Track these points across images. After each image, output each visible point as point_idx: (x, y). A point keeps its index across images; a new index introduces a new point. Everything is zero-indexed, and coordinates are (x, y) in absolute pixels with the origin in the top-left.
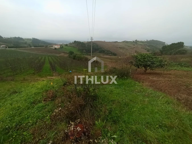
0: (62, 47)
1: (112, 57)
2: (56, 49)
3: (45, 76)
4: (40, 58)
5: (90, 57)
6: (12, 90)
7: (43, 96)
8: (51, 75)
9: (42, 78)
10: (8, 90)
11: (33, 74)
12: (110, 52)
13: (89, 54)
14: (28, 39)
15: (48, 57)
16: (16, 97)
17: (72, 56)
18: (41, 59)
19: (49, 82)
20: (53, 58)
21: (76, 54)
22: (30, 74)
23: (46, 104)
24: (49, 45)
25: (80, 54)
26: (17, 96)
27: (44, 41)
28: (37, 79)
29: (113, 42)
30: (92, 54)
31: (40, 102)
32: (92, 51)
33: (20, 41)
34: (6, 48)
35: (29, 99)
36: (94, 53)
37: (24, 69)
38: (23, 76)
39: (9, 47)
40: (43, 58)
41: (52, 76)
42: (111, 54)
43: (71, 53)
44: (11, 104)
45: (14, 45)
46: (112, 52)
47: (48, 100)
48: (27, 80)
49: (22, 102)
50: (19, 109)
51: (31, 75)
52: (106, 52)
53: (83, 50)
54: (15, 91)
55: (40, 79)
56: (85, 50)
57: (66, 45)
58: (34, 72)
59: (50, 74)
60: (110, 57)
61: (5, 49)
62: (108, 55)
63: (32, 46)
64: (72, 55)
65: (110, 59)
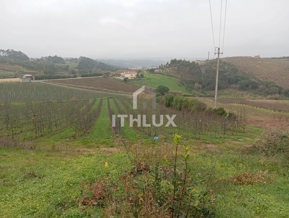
0: (142, 76)
1: (280, 102)
2: (126, 80)
3: (96, 145)
4: (91, 101)
5: (212, 101)
6: (28, 170)
7: (82, 192)
8: (108, 144)
9: (89, 150)
10: (22, 169)
11: (72, 139)
12: (277, 87)
13: (208, 93)
14: (72, 60)
15: (108, 99)
16: (32, 186)
17: (163, 98)
18: (94, 103)
19: (100, 160)
20: (118, 101)
21: (175, 94)
22: (66, 138)
23: (86, 212)
24: (112, 71)
25: (184, 94)
26: (35, 183)
27: (103, 64)
28: (79, 151)
29: (284, 58)
30: (218, 95)
31: (74, 204)
32: (217, 86)
33: (57, 64)
34: (32, 79)
35: (54, 194)
36: (226, 91)
37: (56, 126)
38: (53, 142)
39: (36, 79)
40: (97, 102)
41: (112, 147)
42: (280, 93)
43: (162, 91)
44: (23, 200)
45: (46, 73)
46: (281, 89)
47: (92, 203)
48: (58, 151)
49: (42, 199)
50: (34, 212)
51: (68, 139)
52: (261, 87)
53: (194, 83)
54: (33, 172)
55: (85, 151)
56: (200, 83)
57: (152, 71)
58: (74, 132)
59: (107, 140)
60: (275, 101)
61: (30, 82)
62: (269, 96)
63: (77, 75)
64: (163, 94)
65: (274, 108)
